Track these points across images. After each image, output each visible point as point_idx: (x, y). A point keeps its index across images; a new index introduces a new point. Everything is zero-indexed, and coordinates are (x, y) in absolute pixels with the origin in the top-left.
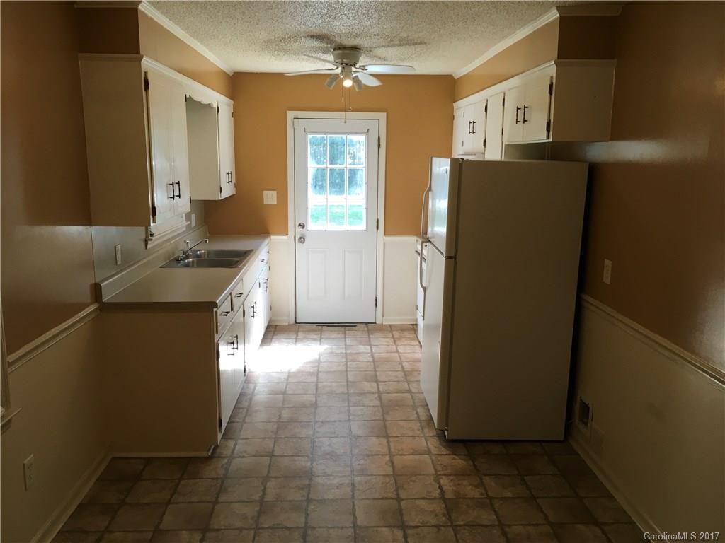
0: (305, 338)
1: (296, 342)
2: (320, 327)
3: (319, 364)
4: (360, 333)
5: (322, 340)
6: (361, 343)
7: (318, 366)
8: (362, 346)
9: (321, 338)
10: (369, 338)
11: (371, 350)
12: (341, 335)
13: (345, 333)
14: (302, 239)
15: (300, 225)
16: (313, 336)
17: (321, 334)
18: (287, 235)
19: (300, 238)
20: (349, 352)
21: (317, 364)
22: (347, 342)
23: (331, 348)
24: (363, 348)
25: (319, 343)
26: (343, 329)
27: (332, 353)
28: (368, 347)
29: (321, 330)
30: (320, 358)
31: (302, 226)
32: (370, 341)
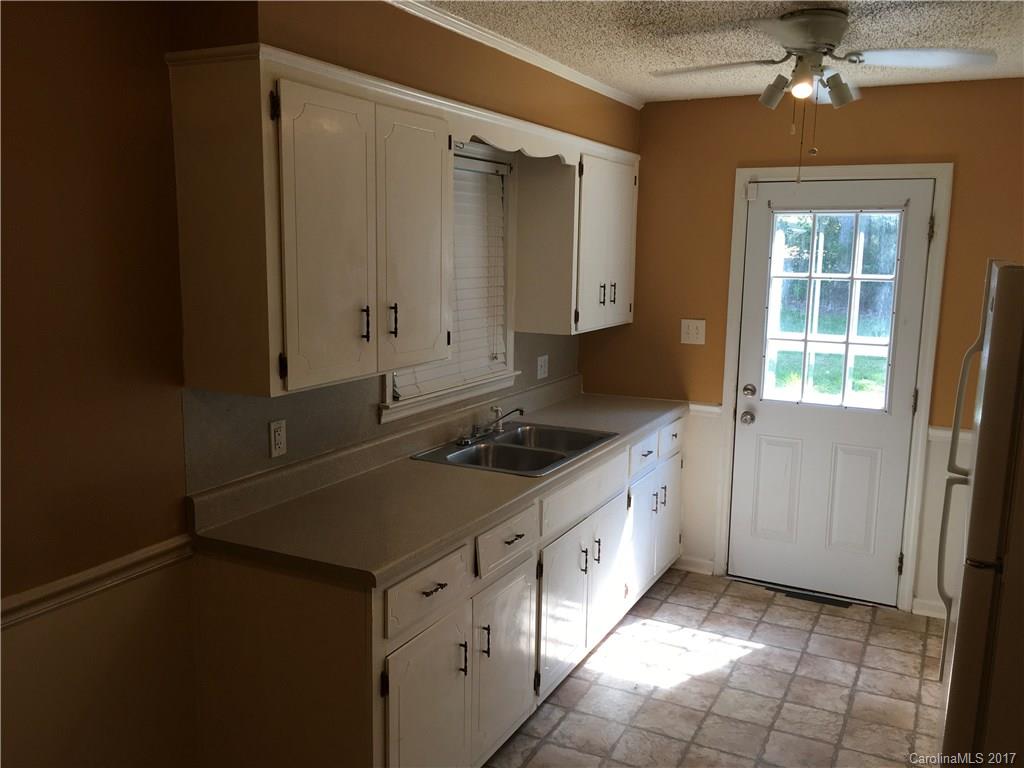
0: (728, 613)
1: (705, 620)
2: (772, 593)
3: (722, 690)
4: (849, 627)
5: (762, 627)
6: (840, 654)
7: (716, 698)
8: (838, 664)
9: (760, 621)
10: (866, 643)
11: (857, 679)
12: (806, 624)
13: (817, 619)
14: (750, 416)
15: (745, 389)
16: (747, 613)
17: (765, 611)
18: (721, 405)
19: (746, 413)
20: (802, 672)
21: (716, 691)
22: (810, 644)
23: (767, 655)
24: (840, 671)
25: (749, 633)
26: (815, 607)
27: (764, 666)
28: (852, 670)
29: (770, 602)
30: (730, 675)
31: (752, 390)
32: (863, 653)
